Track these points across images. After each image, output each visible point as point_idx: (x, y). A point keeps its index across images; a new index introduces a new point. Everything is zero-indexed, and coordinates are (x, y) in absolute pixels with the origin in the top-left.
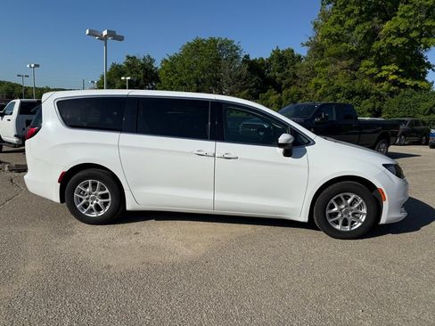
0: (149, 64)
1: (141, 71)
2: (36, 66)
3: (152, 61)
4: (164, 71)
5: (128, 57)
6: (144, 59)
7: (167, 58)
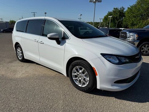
0: (122, 10)
1: (118, 14)
2: (81, 15)
3: (124, 9)
4: (127, 12)
5: (114, 9)
6: (121, 9)
7: (129, 7)
